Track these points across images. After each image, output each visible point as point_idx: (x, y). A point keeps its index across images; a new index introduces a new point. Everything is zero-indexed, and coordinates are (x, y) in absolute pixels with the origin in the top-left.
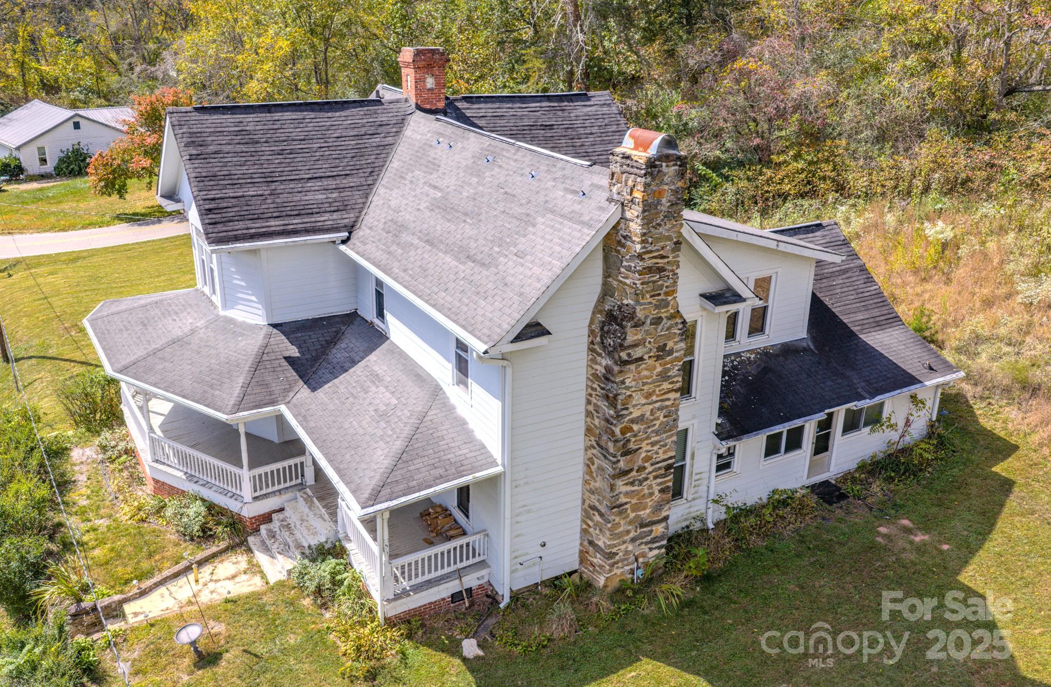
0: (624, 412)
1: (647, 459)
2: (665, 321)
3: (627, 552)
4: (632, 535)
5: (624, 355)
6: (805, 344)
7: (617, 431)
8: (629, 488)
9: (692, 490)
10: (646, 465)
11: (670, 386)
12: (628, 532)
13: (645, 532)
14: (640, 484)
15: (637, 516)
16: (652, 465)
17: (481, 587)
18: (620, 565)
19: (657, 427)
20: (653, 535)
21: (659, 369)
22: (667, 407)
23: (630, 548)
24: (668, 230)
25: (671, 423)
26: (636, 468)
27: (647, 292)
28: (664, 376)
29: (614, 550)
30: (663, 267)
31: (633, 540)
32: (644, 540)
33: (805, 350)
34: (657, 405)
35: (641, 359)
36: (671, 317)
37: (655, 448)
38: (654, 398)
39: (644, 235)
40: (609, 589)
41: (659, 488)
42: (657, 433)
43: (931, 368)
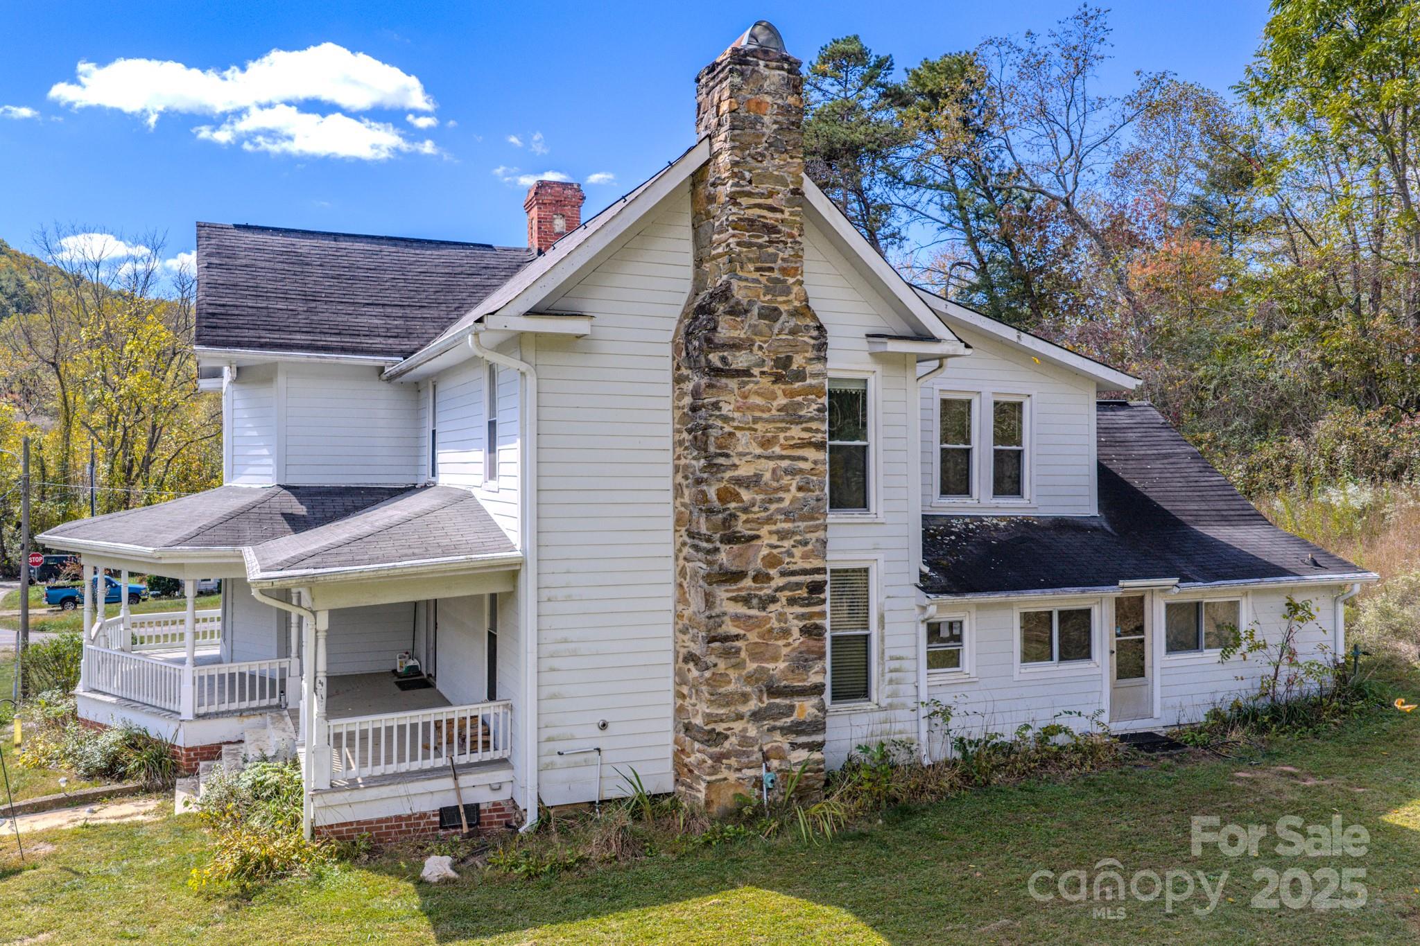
0: (721, 460)
1: (772, 561)
2: (784, 317)
3: (745, 740)
4: (753, 705)
5: (714, 358)
6: (1095, 524)
7: (712, 492)
8: (741, 609)
9: (888, 689)
10: (772, 572)
11: (806, 435)
12: (745, 697)
13: (778, 706)
14: (763, 608)
15: (762, 670)
16: (783, 574)
17: (497, 807)
18: (733, 761)
19: (786, 503)
20: (795, 717)
21: (782, 401)
22: (801, 471)
23: (752, 732)
24: (780, 167)
25: (813, 503)
26: (751, 573)
27: (750, 260)
28: (792, 415)
29: (720, 728)
30: (774, 227)
31: (756, 716)
32: (779, 724)
33: (1095, 529)
34: (785, 464)
35: (746, 373)
36: (795, 313)
37: (787, 544)
38: (777, 450)
39: (735, 164)
40: (715, 809)
41: (801, 624)
42: (788, 515)
43: (1315, 563)
